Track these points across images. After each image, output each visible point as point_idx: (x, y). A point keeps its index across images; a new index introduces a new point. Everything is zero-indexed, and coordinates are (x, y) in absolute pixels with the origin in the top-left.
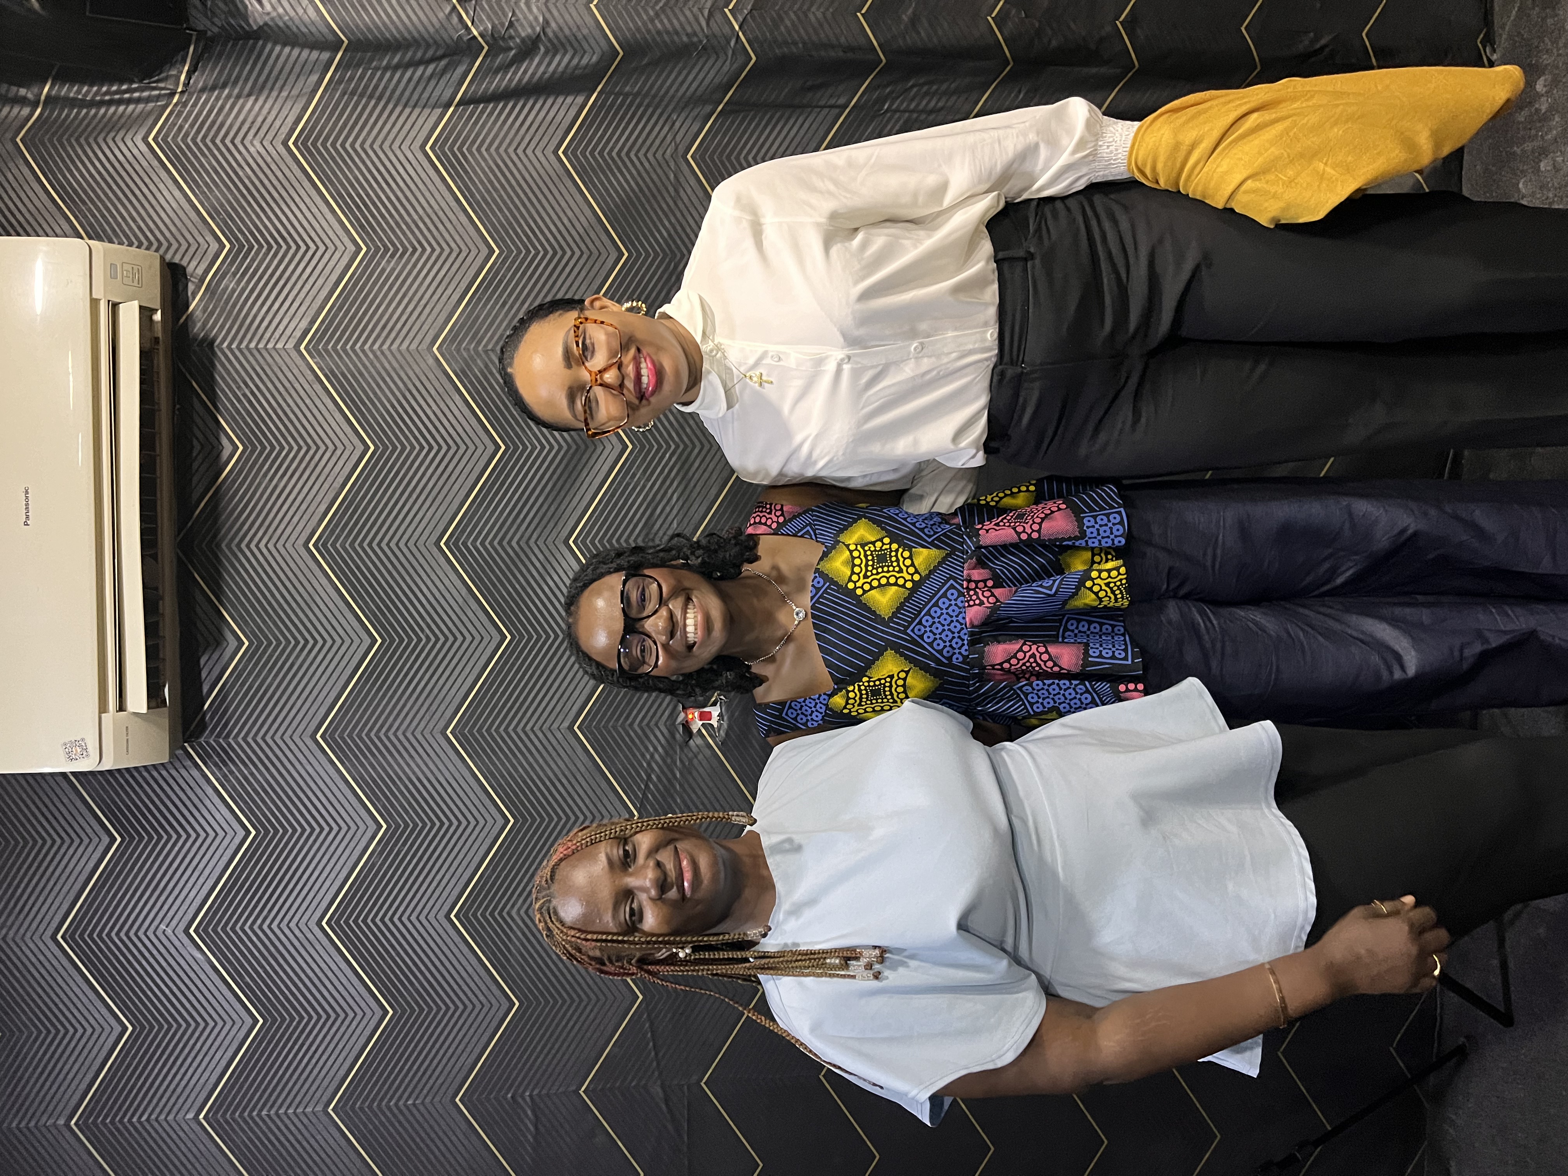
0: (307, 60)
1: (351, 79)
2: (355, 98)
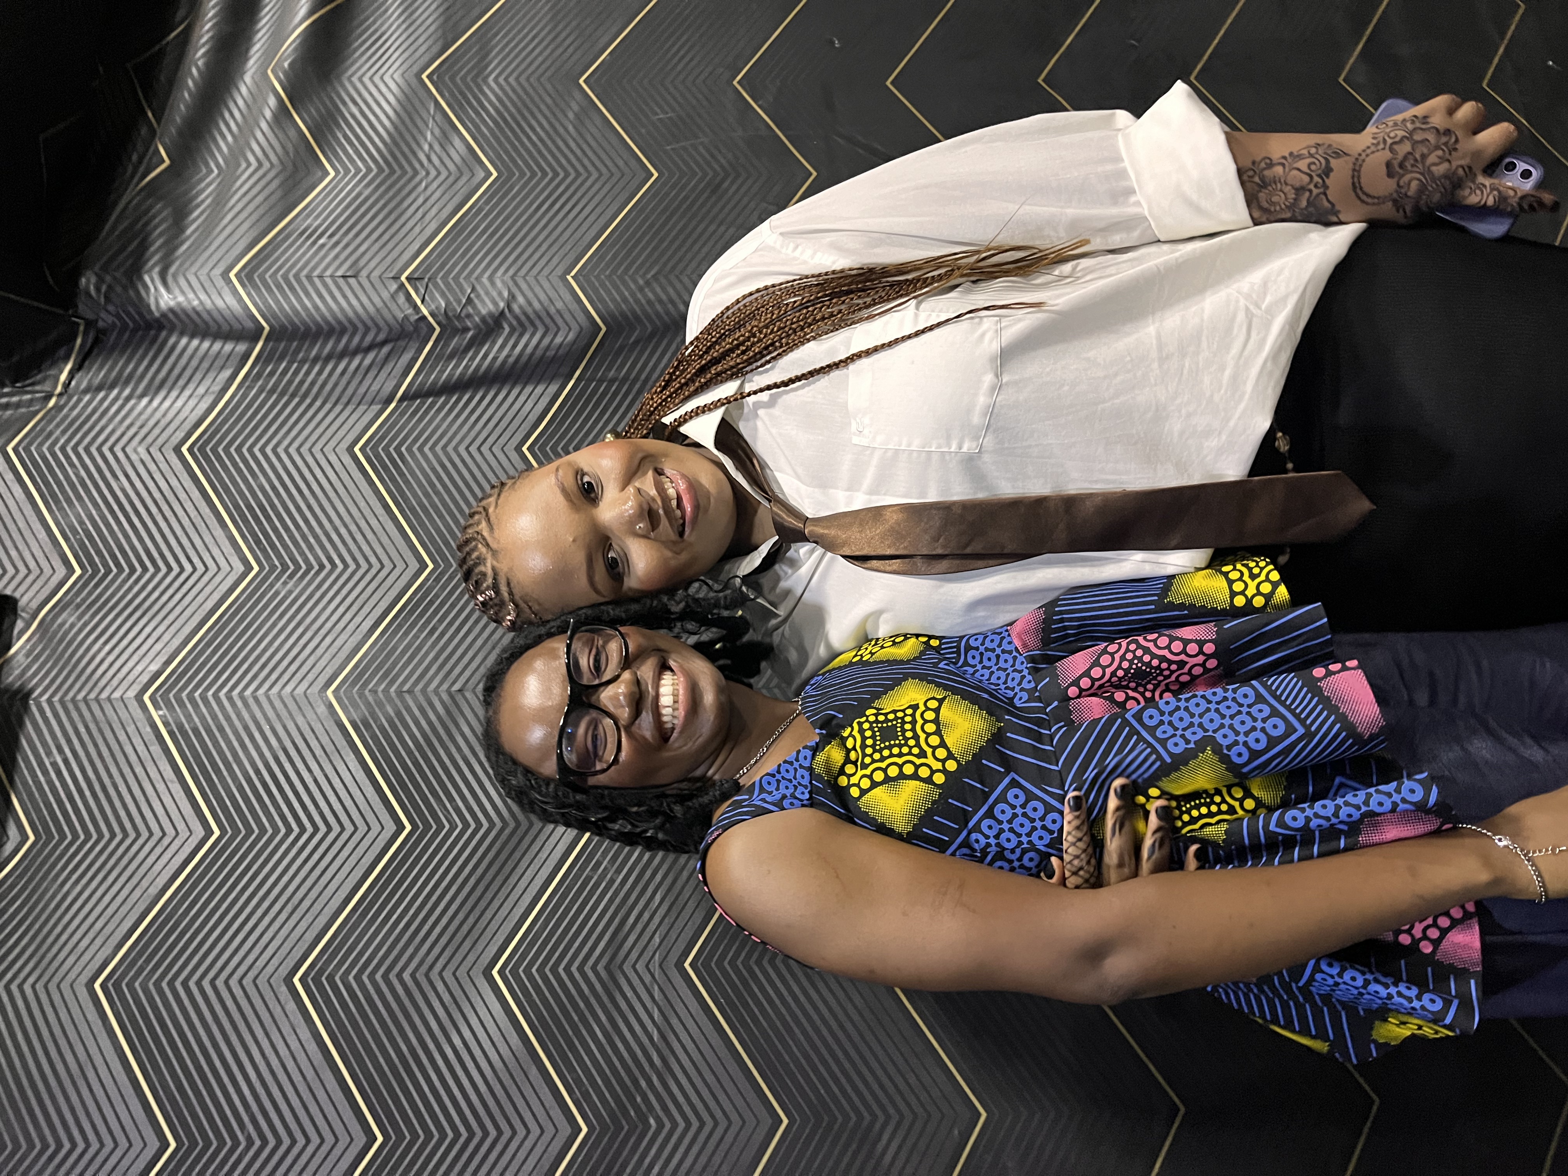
0: (219, 352)
1: (272, 374)
2: (275, 397)
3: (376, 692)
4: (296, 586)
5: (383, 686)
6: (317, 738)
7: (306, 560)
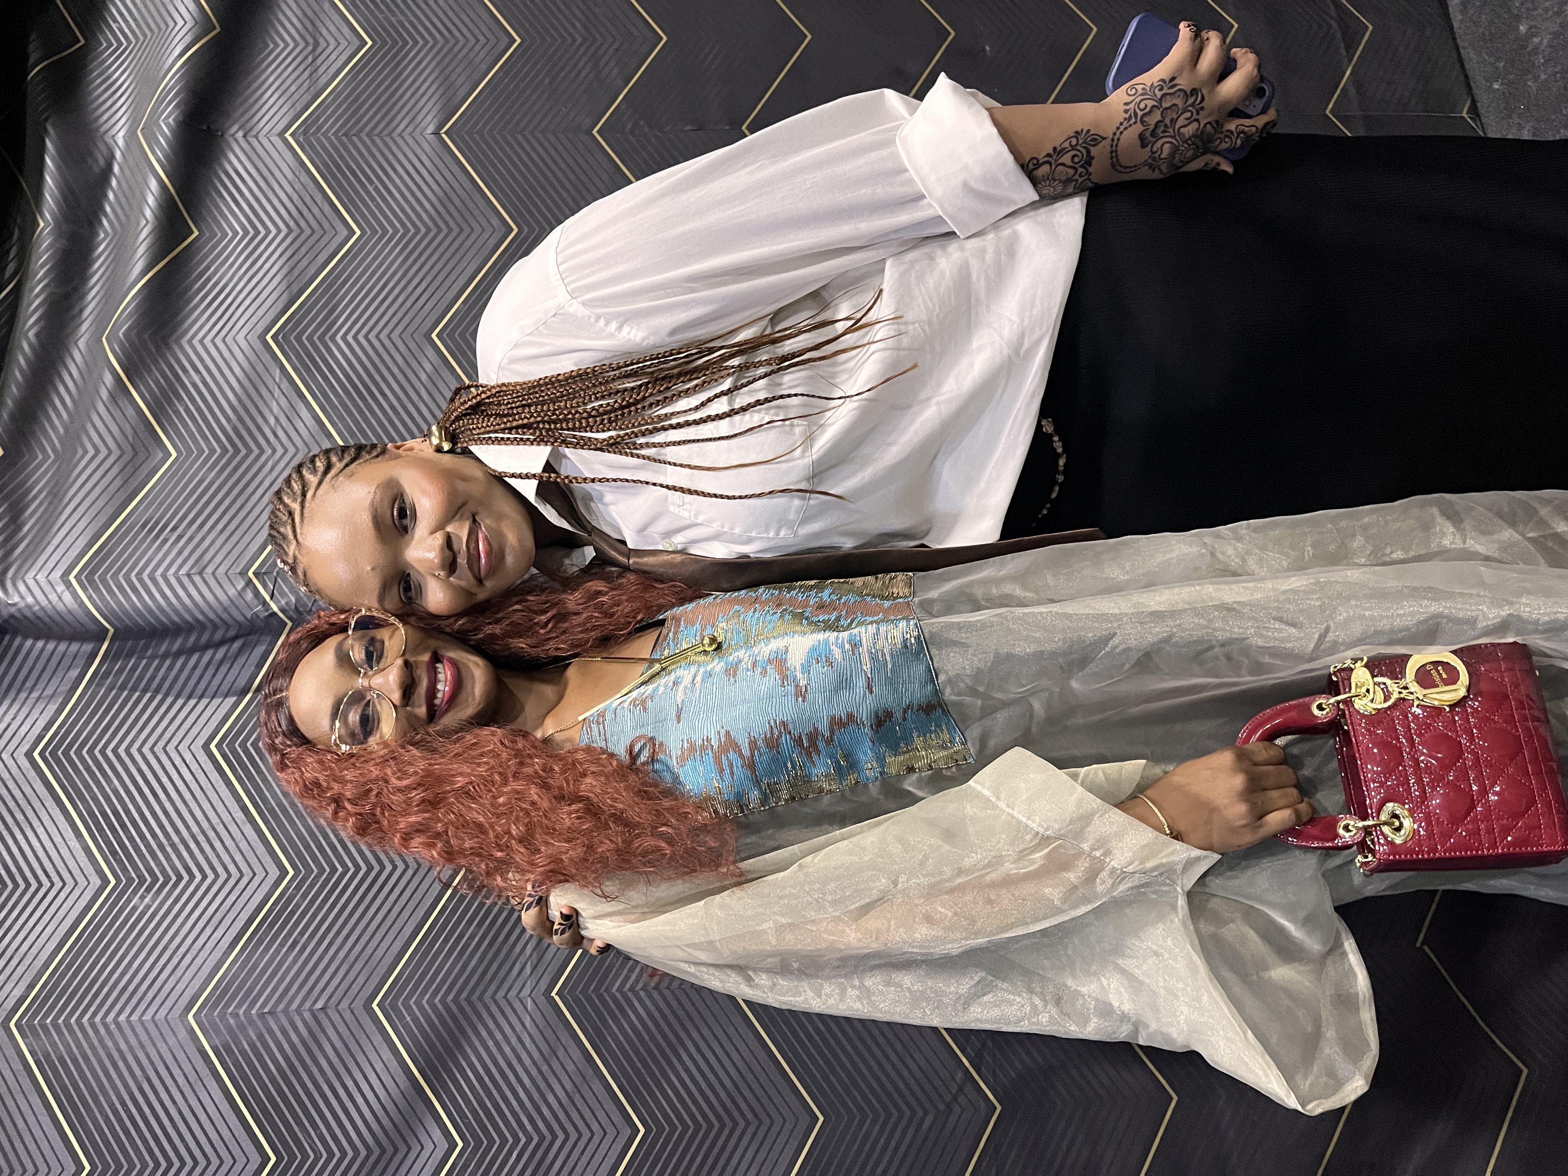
3: (237, 1015)
4: (153, 900)
5: (244, 1008)
6: (180, 1067)
7: (163, 871)
